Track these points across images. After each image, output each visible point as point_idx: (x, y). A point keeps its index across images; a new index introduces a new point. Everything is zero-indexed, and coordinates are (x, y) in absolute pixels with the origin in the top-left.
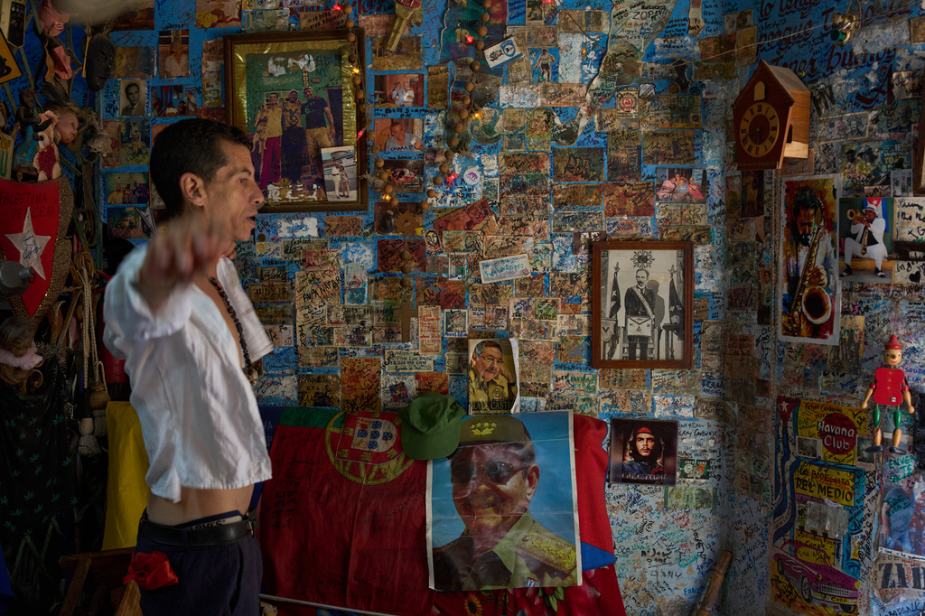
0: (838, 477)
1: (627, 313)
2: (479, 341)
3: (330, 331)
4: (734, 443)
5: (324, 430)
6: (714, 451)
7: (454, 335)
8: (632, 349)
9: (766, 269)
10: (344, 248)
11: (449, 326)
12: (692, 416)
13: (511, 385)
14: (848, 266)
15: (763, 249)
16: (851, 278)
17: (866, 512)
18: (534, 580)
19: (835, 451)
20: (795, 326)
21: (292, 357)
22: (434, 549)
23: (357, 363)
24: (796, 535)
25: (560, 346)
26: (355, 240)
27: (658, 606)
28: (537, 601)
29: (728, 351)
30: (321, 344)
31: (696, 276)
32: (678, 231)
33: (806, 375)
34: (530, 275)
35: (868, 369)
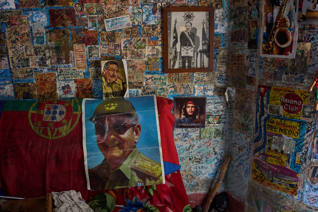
0: (291, 125)
1: (181, 45)
2: (106, 61)
3: (27, 60)
4: (233, 107)
5: (27, 112)
6: (223, 111)
7: (93, 59)
8: (184, 63)
9: (254, 20)
10: (31, 14)
11: (90, 54)
12: (212, 95)
13: (124, 83)
14: (303, 15)
15: (252, 10)
16: (304, 23)
17: (305, 141)
18: (141, 183)
19: (290, 112)
20: (270, 49)
21: (9, 74)
22: (89, 170)
23: (43, 76)
24: (266, 151)
25: (148, 62)
26: (36, 10)
27: (197, 182)
28: (143, 192)
29: (231, 63)
30: (23, 67)
31: (215, 25)
32: (206, 2)
33: (275, 74)
34: (131, 26)
35: (311, 70)
